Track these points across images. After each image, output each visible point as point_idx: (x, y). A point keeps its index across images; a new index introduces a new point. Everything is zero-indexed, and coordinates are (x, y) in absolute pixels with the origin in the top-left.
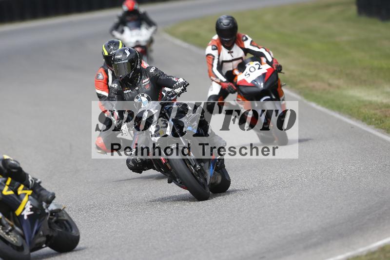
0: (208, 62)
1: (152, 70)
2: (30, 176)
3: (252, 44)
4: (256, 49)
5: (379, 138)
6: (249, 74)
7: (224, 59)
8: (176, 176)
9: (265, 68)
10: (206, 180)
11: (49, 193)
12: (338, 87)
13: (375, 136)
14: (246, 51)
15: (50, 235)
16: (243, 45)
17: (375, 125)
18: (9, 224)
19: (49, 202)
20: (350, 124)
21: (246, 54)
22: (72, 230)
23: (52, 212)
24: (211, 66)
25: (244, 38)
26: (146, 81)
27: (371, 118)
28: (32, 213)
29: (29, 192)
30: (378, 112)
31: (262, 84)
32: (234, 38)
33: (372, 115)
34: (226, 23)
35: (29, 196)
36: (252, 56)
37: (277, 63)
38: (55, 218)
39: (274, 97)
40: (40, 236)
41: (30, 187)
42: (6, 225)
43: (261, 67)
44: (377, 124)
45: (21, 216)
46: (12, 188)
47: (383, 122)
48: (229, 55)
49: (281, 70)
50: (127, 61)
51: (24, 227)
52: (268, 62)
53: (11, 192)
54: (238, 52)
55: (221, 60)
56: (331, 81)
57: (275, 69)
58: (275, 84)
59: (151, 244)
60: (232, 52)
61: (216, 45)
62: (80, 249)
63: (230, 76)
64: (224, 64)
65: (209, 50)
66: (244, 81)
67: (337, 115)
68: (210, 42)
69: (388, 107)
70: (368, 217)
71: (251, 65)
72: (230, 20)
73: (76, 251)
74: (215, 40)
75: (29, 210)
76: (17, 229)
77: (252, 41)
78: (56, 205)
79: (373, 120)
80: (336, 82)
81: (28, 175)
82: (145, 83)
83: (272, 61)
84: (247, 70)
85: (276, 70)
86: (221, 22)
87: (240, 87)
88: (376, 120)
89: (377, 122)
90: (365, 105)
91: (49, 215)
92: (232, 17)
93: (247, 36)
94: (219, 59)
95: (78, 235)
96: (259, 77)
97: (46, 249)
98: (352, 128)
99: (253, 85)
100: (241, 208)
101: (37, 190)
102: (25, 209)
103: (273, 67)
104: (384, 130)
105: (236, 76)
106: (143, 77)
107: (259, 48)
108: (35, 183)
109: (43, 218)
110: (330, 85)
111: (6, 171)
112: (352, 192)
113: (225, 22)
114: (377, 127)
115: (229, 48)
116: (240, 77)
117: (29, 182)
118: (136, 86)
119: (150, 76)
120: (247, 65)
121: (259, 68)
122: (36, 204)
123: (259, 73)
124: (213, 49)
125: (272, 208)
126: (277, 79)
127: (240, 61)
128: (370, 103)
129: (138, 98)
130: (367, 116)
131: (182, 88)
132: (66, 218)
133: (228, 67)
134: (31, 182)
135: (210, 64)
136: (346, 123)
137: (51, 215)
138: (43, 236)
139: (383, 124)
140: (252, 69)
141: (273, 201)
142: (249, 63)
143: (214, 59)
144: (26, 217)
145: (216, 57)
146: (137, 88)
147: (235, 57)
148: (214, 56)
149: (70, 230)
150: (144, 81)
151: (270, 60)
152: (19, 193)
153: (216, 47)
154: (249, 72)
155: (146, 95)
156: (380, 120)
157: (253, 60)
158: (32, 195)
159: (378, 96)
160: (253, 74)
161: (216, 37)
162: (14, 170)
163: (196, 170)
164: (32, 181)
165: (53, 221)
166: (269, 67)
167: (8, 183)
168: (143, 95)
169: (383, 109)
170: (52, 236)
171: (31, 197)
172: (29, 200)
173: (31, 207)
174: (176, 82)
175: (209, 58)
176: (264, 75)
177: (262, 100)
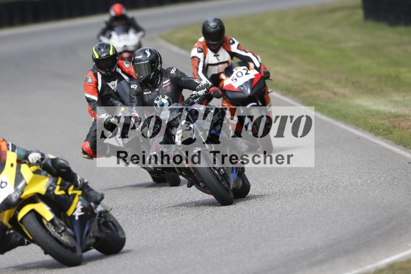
0: (193, 65)
1: (173, 72)
2: (78, 176)
3: (239, 47)
4: (243, 53)
5: (386, 149)
6: (236, 79)
7: (210, 63)
8: (199, 180)
9: (253, 73)
10: (229, 184)
11: (97, 193)
12: (344, 96)
13: (382, 147)
14: (233, 55)
15: (99, 236)
16: (230, 48)
17: (383, 135)
18: (62, 225)
19: (97, 203)
20: (357, 135)
21: (232, 59)
22: (118, 232)
23: (101, 213)
24: (196, 69)
25: (231, 42)
26: (167, 82)
27: (378, 129)
28: (83, 213)
29: (79, 193)
30: (386, 122)
31: (249, 90)
32: (221, 41)
33: (379, 126)
34: (213, 26)
35: (79, 196)
36: (239, 60)
37: (265, 69)
38: (103, 220)
39: (260, 104)
40: (90, 238)
41: (79, 187)
42: (59, 226)
43: (249, 72)
44: (385, 134)
45: (73, 217)
46: (62, 187)
47: (391, 133)
48: (215, 58)
49: (269, 77)
50: (148, 61)
51: (76, 228)
52: (255, 68)
53: (63, 192)
54: (224, 55)
55: (206, 63)
56: (336, 90)
57: (263, 75)
58: (263, 90)
59: (147, 261)
60: (218, 55)
61: (202, 47)
62: (127, 252)
63: (216, 80)
64: (210, 67)
65: (194, 52)
66: (230, 86)
67: (342, 126)
68: (196, 44)
69: (396, 117)
70: (376, 233)
71: (239, 70)
72: (217, 23)
73: (122, 253)
74: (201, 43)
75: (80, 210)
76: (69, 230)
77: (239, 45)
78: (102, 206)
79: (381, 130)
80: (342, 91)
81: (76, 175)
82: (165, 84)
83: (260, 67)
84: (234, 75)
85: (264, 77)
86: (208, 25)
87: (226, 92)
88: (383, 130)
89: (384, 132)
90: (372, 115)
91: (97, 216)
92: (219, 20)
93: (234, 39)
94: (204, 62)
95: (123, 237)
96: (246, 83)
97: (94, 251)
98: (358, 138)
99: (240, 90)
100: (242, 223)
101: (86, 191)
102: (76, 209)
103: (260, 73)
104: (392, 142)
105: (222, 80)
106: (163, 78)
107: (246, 52)
108: (83, 182)
109: (93, 219)
110: (335, 94)
111: (55, 171)
112: (359, 206)
113: (212, 24)
114: (385, 139)
115: (215, 51)
116: (227, 82)
117: (78, 182)
118: (156, 88)
119: (170, 78)
120: (234, 70)
121: (247, 74)
122: (86, 204)
123: (247, 78)
124: (199, 52)
125: (274, 223)
126: (265, 85)
127: (226, 65)
128: (378, 113)
129: (158, 100)
130: (374, 126)
131: (205, 90)
132: (112, 220)
133: (214, 71)
134: (79, 182)
135: (195, 67)
136: (352, 133)
137: (100, 216)
138: (93, 237)
139: (391, 135)
140: (240, 74)
141: (275, 216)
142: (236, 68)
143: (199, 62)
144: (77, 218)
145: (202, 60)
146: (157, 90)
147: (221, 61)
148: (199, 59)
149: (116, 233)
150: (164, 83)
151: (258, 65)
152: (70, 193)
153: (202, 49)
154: (236, 77)
155: (166, 97)
156: (388, 130)
157: (241, 64)
158: (82, 195)
159: (386, 106)
160: (239, 79)
161: (202, 39)
162: (63, 170)
163: (220, 175)
164: (81, 181)
165: (101, 222)
166: (256, 72)
167: (59, 182)
168: (164, 97)
169: (391, 119)
170: (101, 238)
171: (81, 198)
172: (79, 200)
173: (82, 207)
174: (198, 84)
175: (195, 60)
176: (252, 80)
177: (248, 106)
